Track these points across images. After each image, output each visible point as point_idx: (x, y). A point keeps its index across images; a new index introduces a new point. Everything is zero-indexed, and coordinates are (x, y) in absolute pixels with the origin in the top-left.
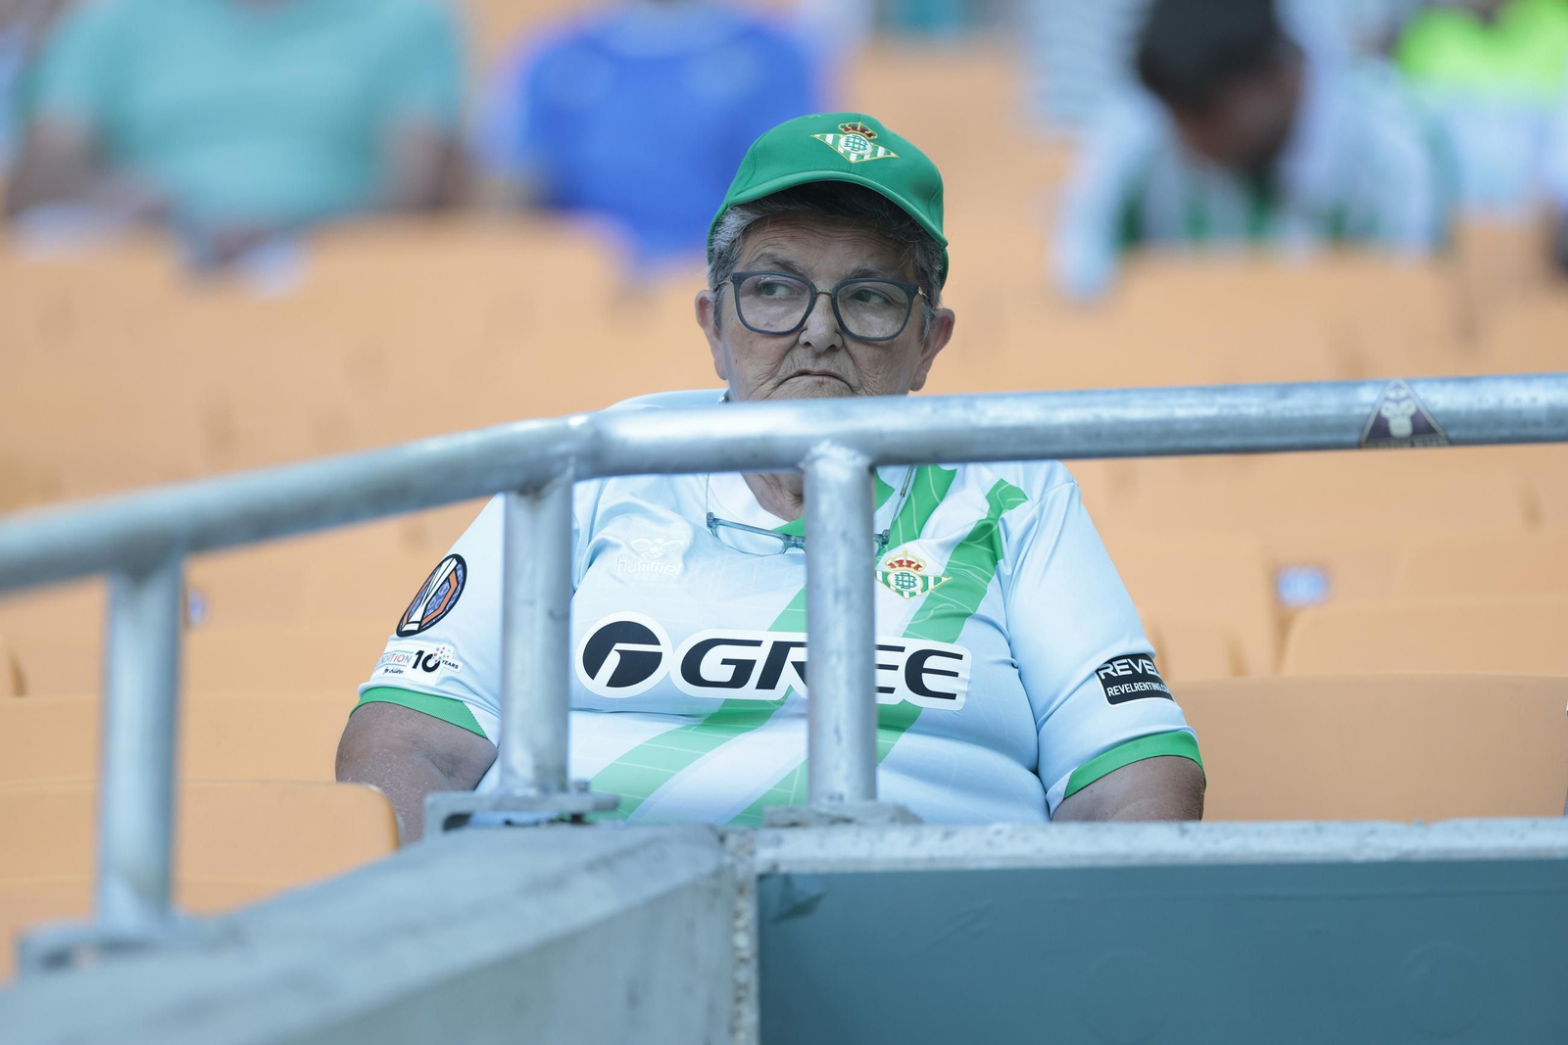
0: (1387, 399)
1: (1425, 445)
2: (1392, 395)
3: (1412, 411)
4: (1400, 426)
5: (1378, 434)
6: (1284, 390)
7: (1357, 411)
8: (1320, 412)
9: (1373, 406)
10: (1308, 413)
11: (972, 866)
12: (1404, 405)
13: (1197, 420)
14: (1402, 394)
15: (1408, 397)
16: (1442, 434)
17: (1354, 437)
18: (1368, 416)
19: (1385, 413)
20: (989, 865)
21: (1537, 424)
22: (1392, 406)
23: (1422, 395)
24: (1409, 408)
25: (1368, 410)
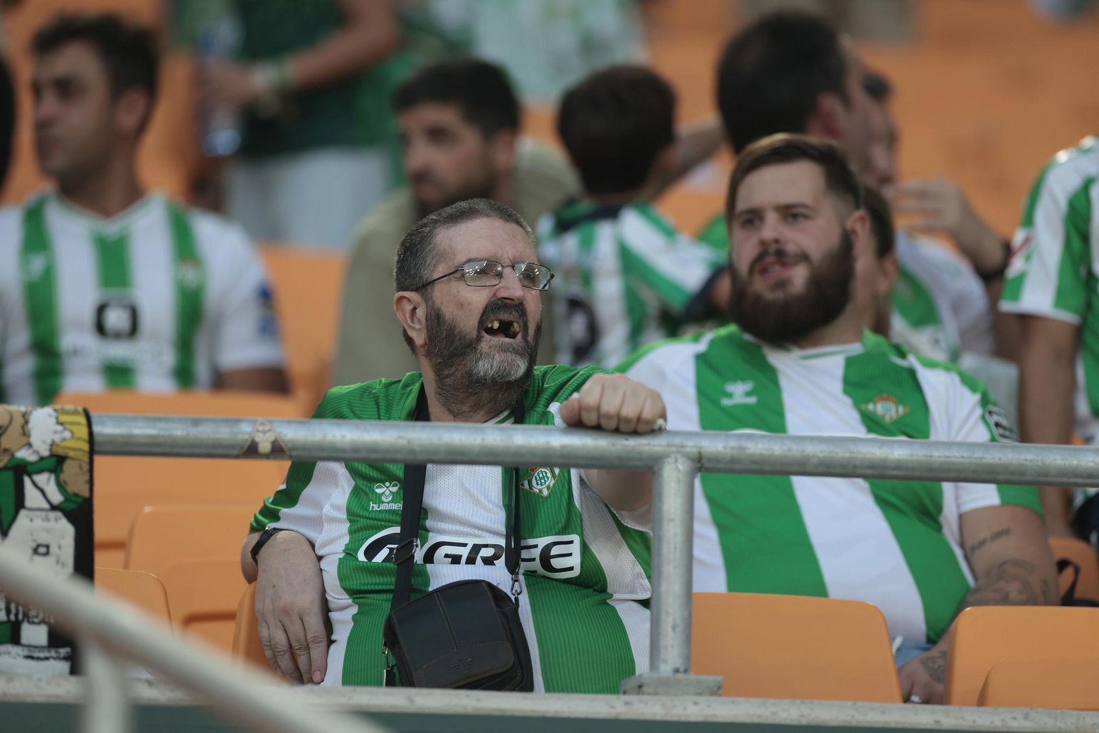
0: (258, 431)
1: (275, 458)
2: (261, 428)
3: (272, 439)
4: (265, 447)
5: (251, 451)
6: (196, 422)
7: (240, 437)
8: (218, 436)
9: (250, 434)
10: (212, 436)
11: (29, 700)
12: (268, 435)
13: (145, 436)
14: (267, 428)
15: (270, 430)
16: (287, 452)
17: (235, 452)
18: (247, 440)
19: (257, 439)
20: (39, 700)
21: (344, 451)
22: (261, 435)
23: (279, 430)
24: (270, 437)
25: (246, 437)
